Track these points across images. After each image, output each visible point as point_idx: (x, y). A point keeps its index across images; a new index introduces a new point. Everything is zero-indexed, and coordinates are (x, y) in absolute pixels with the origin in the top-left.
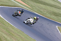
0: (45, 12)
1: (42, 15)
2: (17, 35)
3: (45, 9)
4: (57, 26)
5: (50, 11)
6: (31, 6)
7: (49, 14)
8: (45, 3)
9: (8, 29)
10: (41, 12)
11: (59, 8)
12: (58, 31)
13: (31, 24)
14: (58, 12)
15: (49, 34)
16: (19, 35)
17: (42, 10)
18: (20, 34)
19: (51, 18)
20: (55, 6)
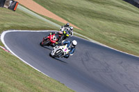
0: (113, 38)
1: (107, 44)
3: (113, 31)
5: (125, 33)
6: (81, 25)
8: (111, 16)
9: (29, 79)
10: (104, 37)
15: (125, 85)
17: (107, 33)
18: (56, 90)
20: (135, 23)
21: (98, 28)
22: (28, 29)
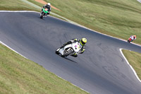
0: (92, 19)
2: (28, 73)
3: (92, 12)
4: (121, 50)
5: (104, 14)
6: (59, 6)
7: (101, 22)
9: (7, 61)
10: (82, 18)
11: (123, 6)
12: (123, 60)
13: (76, 56)
14: (121, 16)
16: (31, 74)
17: (85, 14)
18: (34, 72)
19: (105, 32)
20: (114, 4)
21: (77, 8)
22: (6, 9)
